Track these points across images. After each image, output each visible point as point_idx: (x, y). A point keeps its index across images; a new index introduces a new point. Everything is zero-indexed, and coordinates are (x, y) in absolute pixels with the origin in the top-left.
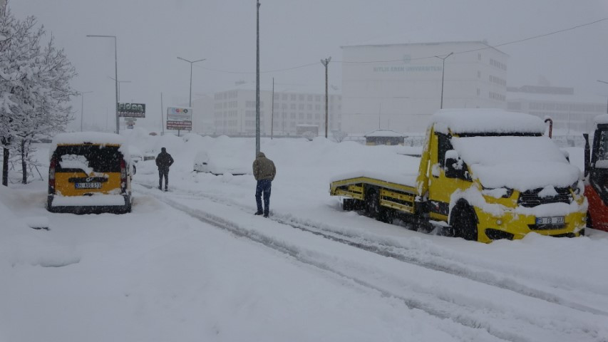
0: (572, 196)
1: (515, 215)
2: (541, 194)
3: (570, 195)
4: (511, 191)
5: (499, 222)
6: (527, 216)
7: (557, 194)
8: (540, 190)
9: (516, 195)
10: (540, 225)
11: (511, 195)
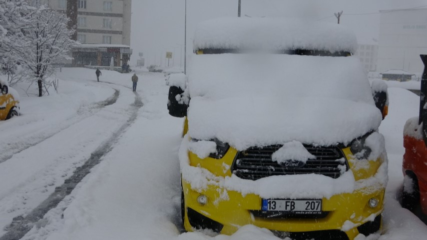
0: (346, 163)
1: (223, 191)
2: (278, 157)
3: (343, 160)
4: (223, 149)
5: (204, 200)
6: (243, 195)
7: (313, 157)
8: (275, 148)
9: (231, 155)
10: (270, 213)
11: (224, 154)
